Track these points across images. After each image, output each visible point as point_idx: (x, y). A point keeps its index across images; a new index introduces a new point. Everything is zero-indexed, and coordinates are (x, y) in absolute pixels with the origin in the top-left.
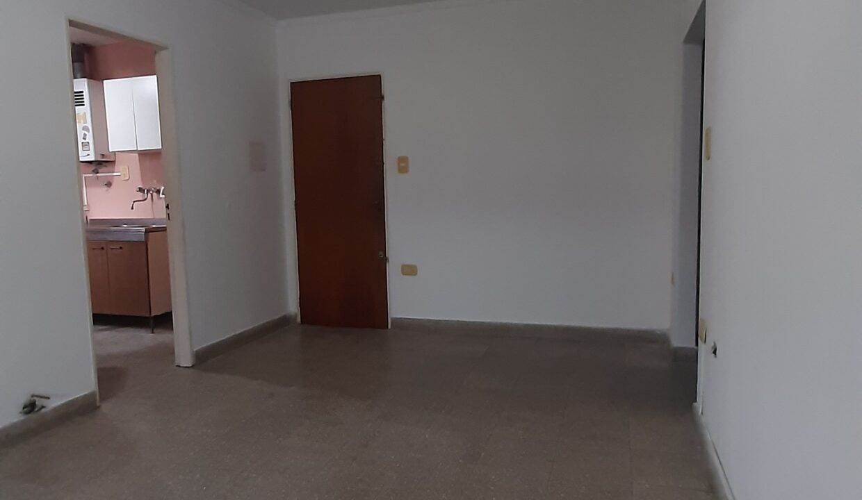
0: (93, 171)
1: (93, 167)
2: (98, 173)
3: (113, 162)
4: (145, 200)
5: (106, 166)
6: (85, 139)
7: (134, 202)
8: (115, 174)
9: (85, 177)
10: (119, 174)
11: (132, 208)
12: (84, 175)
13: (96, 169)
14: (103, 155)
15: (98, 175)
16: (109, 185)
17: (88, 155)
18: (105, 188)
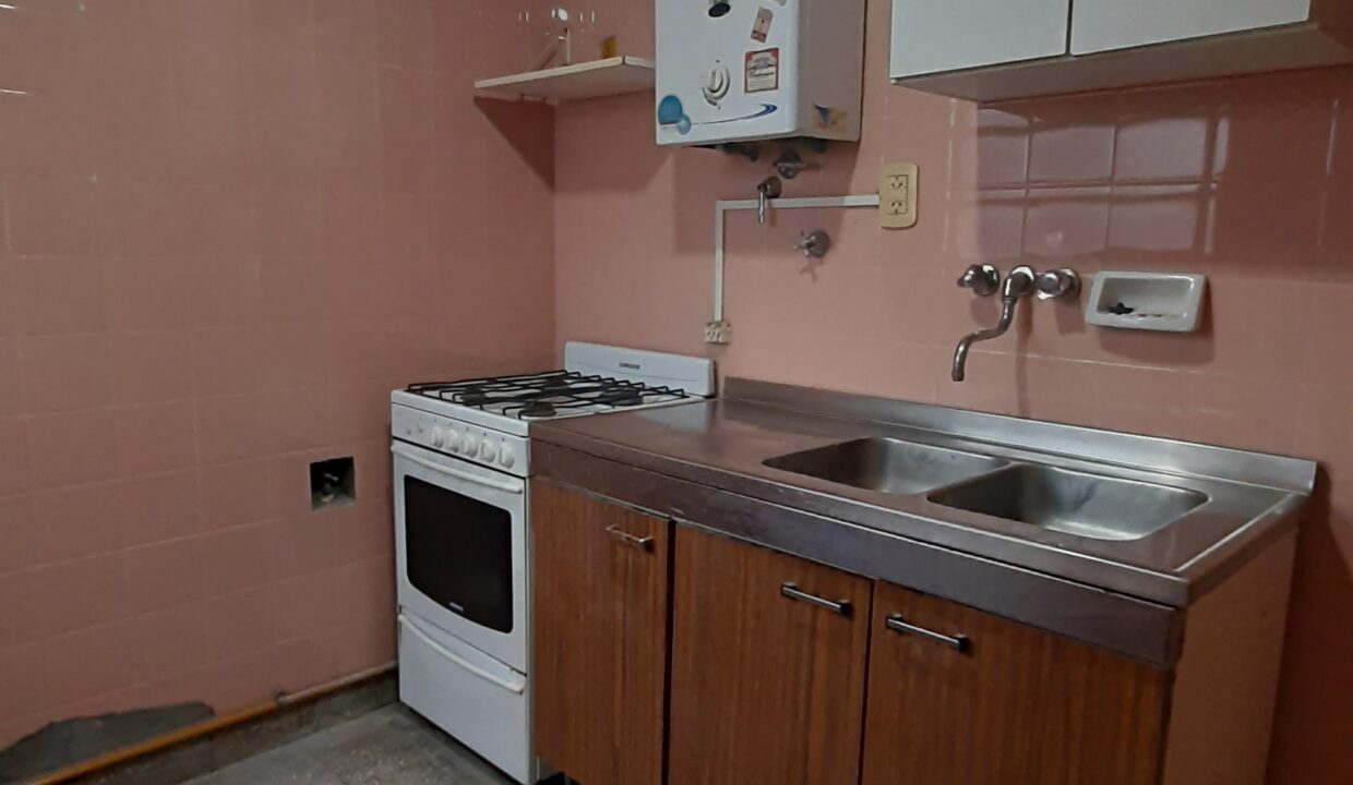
0: (763, 187)
1: (761, 171)
2: (776, 196)
3: (851, 147)
4: (1005, 326)
5: (814, 167)
6: (759, 35)
7: (969, 340)
8: (849, 200)
9: (724, 212)
10: (873, 200)
11: (959, 375)
12: (722, 205)
13: (772, 180)
14: (824, 112)
15: (776, 203)
16: (820, 245)
17: (770, 109)
18: (802, 259)
